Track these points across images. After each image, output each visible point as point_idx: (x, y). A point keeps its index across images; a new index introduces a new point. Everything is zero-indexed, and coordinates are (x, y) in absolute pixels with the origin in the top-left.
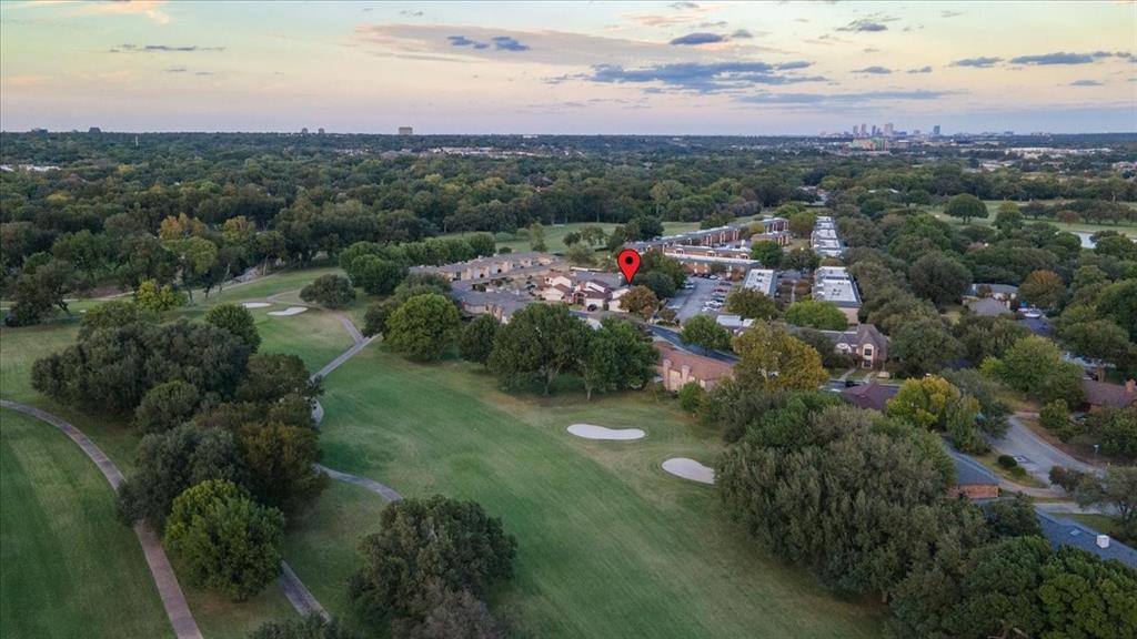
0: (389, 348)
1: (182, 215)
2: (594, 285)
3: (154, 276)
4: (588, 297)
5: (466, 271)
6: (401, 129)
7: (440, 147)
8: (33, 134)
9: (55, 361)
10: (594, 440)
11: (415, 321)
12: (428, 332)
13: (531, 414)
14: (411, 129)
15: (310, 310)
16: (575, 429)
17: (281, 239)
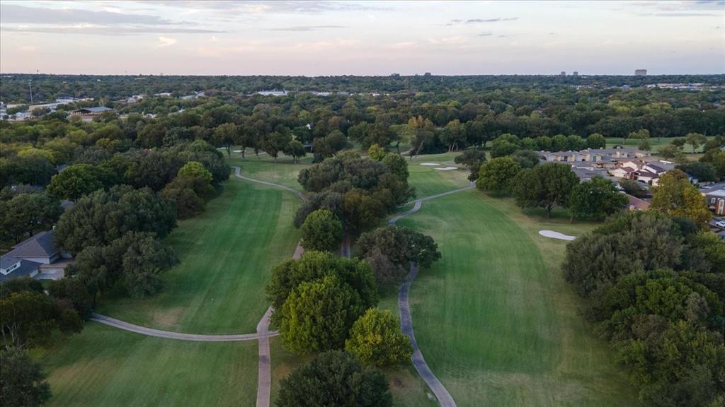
0: (481, 187)
1: (420, 117)
2: (649, 168)
3: (378, 143)
4: (641, 175)
5: (572, 156)
6: (637, 71)
7: (655, 83)
8: (392, 77)
9: (307, 171)
10: (547, 238)
11: (491, 172)
12: (496, 178)
13: (526, 223)
14: (645, 71)
15: (459, 169)
16: (542, 233)
17: (463, 130)
